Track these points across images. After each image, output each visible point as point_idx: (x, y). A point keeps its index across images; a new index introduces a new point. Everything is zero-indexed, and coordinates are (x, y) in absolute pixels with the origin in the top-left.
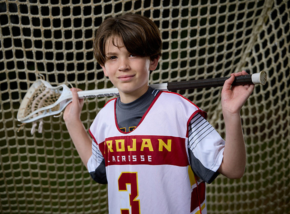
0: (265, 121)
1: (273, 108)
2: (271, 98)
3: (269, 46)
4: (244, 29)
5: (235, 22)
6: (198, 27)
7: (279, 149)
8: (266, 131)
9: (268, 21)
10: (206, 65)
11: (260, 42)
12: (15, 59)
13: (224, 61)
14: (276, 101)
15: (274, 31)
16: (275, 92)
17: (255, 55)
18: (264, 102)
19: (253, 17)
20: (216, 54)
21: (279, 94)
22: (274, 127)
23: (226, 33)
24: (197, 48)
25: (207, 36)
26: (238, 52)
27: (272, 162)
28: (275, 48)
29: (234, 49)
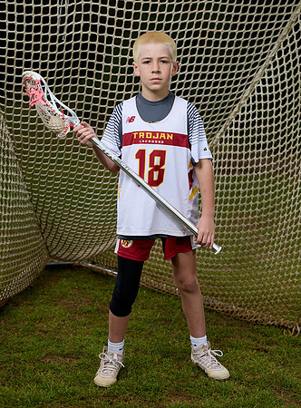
0: (280, 115)
3: (290, 52)
4: (271, 37)
5: (266, 30)
6: (237, 31)
7: (289, 138)
8: (280, 123)
9: (291, 32)
10: (238, 64)
11: (283, 49)
12: (89, 42)
14: (291, 99)
15: (295, 41)
17: (277, 59)
18: (280, 99)
19: (280, 28)
20: (246, 55)
21: (293, 93)
23: (257, 38)
24: (233, 48)
25: (242, 39)
26: (264, 56)
27: (283, 149)
28: (294, 55)
29: (261, 53)
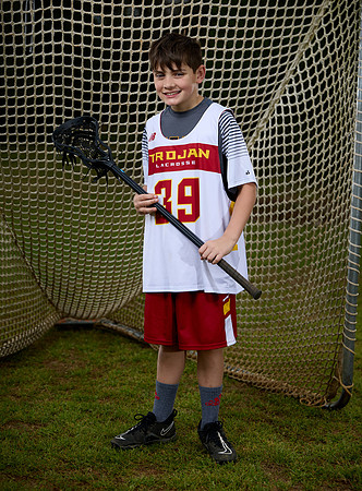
1: (316, 126)
2: (315, 116)
3: (315, 64)
6: (244, 39)
9: (315, 39)
11: (305, 59)
13: (268, 76)
14: (319, 120)
15: (320, 50)
16: (318, 110)
17: (299, 72)
19: (300, 34)
21: (322, 112)
22: (317, 145)
25: (252, 49)
28: (320, 67)
29: (279, 65)
